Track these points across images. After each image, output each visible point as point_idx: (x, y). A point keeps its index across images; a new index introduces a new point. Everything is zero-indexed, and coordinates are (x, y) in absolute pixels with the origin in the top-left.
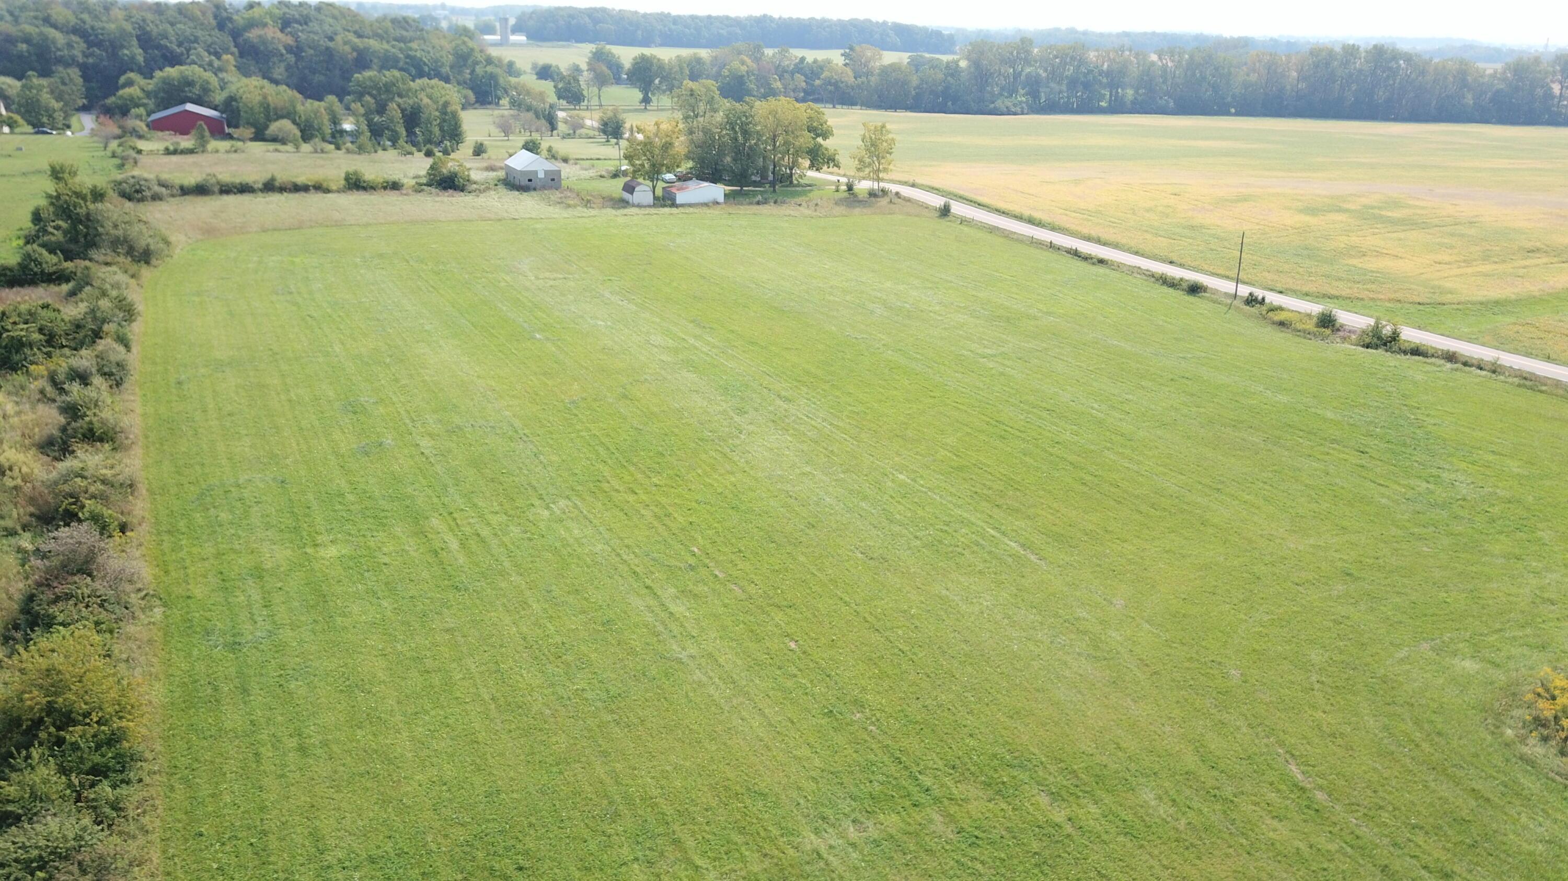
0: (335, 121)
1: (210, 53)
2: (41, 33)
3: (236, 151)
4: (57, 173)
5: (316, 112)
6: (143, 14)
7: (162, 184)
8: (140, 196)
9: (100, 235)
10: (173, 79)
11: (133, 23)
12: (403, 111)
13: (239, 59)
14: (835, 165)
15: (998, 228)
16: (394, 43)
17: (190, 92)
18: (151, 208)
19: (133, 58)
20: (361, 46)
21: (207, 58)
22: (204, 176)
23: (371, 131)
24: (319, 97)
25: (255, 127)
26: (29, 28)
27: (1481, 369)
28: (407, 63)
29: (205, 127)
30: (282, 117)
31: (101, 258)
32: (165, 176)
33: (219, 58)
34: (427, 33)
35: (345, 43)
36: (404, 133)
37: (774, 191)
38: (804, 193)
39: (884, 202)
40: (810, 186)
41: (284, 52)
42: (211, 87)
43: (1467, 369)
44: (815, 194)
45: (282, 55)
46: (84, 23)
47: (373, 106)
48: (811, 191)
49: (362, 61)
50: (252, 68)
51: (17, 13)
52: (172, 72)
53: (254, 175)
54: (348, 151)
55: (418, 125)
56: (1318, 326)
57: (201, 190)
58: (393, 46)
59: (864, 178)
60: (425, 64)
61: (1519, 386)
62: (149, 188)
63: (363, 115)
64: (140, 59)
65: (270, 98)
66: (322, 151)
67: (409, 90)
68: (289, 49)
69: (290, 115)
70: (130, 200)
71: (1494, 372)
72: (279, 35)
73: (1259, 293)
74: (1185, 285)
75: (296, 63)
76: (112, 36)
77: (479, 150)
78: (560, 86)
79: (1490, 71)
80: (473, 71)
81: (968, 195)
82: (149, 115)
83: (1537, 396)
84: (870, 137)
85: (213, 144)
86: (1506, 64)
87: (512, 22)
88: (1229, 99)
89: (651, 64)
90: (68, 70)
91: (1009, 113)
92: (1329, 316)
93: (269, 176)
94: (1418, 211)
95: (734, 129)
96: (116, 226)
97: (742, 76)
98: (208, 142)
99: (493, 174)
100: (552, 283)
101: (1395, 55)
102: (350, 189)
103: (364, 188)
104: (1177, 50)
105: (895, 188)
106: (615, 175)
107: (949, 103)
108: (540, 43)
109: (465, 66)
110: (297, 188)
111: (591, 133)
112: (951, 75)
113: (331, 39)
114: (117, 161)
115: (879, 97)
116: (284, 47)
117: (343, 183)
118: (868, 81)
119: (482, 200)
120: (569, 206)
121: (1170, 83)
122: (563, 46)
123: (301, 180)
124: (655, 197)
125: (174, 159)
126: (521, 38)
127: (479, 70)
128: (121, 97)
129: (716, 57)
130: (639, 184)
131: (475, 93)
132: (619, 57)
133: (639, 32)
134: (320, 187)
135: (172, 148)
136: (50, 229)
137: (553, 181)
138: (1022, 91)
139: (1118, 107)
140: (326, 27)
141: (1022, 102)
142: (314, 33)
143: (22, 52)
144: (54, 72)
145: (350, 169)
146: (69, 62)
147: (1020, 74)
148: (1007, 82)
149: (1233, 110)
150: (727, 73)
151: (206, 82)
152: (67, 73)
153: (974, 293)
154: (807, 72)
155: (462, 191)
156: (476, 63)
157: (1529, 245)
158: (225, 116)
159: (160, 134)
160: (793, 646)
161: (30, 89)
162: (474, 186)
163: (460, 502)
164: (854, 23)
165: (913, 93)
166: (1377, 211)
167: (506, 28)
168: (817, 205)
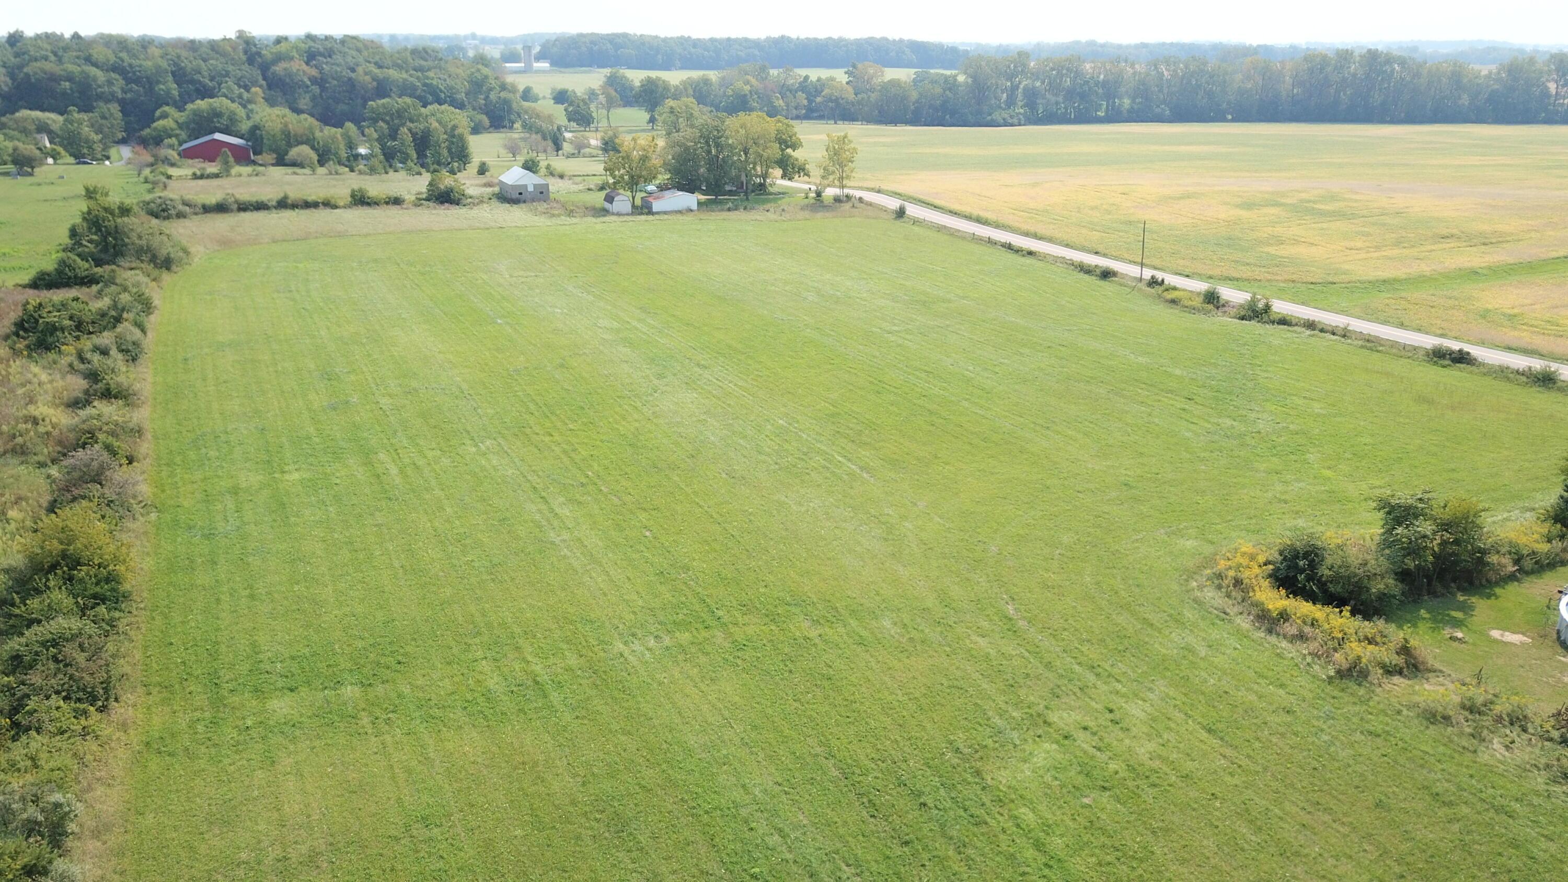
0: (351, 146)
1: (240, 86)
2: (83, 71)
3: (257, 175)
4: (90, 194)
5: (333, 138)
6: (178, 51)
7: (186, 203)
8: (166, 214)
9: (126, 245)
10: (203, 111)
11: (168, 60)
12: (414, 135)
13: (267, 92)
14: (805, 174)
15: (945, 227)
16: (412, 72)
17: (219, 122)
18: (175, 225)
19: (168, 92)
20: (381, 76)
21: (237, 90)
22: (223, 196)
23: (384, 154)
24: (339, 124)
25: (274, 151)
26: (71, 67)
27: (1334, 334)
28: (424, 91)
29: (229, 154)
30: (302, 143)
31: (127, 264)
32: (189, 197)
33: (248, 91)
34: (446, 63)
35: (366, 74)
36: (415, 156)
37: (747, 199)
38: (775, 200)
39: (847, 206)
40: (780, 193)
41: (309, 83)
42: (237, 117)
44: (783, 203)
45: (308, 87)
46: (123, 61)
47: (386, 131)
48: (780, 199)
49: (382, 89)
50: (279, 99)
51: (60, 54)
52: (202, 104)
53: (270, 194)
54: (361, 173)
55: (428, 147)
56: (1204, 302)
57: (221, 208)
58: (411, 76)
59: (829, 186)
60: (441, 91)
61: (1362, 347)
62: (174, 207)
63: (377, 140)
64: (175, 93)
65: (290, 126)
66: (337, 173)
67: (420, 115)
68: (314, 80)
69: (309, 141)
70: (157, 217)
71: (1344, 336)
72: (304, 67)
73: (1159, 275)
74: (1098, 272)
75: (321, 94)
76: (149, 72)
77: (482, 170)
78: (571, 109)
79: (1484, 72)
80: (487, 97)
81: (921, 197)
82: (180, 144)
83: (1376, 356)
84: (834, 148)
85: (237, 169)
86: (1500, 65)
87: (537, 49)
88: (1224, 105)
89: (657, 86)
90: (110, 106)
91: (1006, 124)
92: (1213, 293)
93: (282, 195)
94: (1351, 204)
95: (707, 143)
96: (140, 237)
97: (745, 95)
98: (232, 167)
99: (490, 190)
100: (524, 280)
101: (1389, 59)
102: (355, 204)
103: (369, 204)
104: (1172, 59)
105: (858, 194)
106: (602, 188)
107: (948, 117)
108: (562, 70)
109: (480, 92)
110: (308, 205)
111: (595, 152)
112: (950, 89)
113: (353, 70)
114: (149, 186)
115: (880, 112)
116: (310, 79)
117: (350, 199)
118: (869, 97)
119: (475, 212)
120: (553, 215)
121: (1165, 91)
122: (585, 72)
123: (311, 198)
124: (633, 206)
125: (201, 182)
126: (545, 65)
127: (493, 96)
128: (155, 129)
129: (723, 78)
130: (618, 194)
131: (489, 118)
132: (632, 81)
133: (660, 57)
134: (328, 204)
135: (198, 173)
136: (85, 243)
137: (542, 194)
138: (1020, 104)
139: (1114, 117)
140: (349, 59)
141: (1020, 113)
142: (338, 65)
143: (65, 89)
144: (94, 108)
145: (356, 187)
146: (109, 98)
147: (1017, 87)
148: (1005, 95)
149: (1230, 117)
150: (731, 93)
151: (234, 113)
152: (109, 109)
153: (902, 282)
154: (811, 90)
155: (458, 204)
156: (491, 89)
157: (1445, 232)
158: (250, 143)
159: (190, 161)
160: (648, 534)
161: (71, 122)
162: (470, 200)
163: (405, 442)
164: (870, 41)
165: (912, 107)
166: (1311, 205)
167: (530, 56)
168: (783, 210)
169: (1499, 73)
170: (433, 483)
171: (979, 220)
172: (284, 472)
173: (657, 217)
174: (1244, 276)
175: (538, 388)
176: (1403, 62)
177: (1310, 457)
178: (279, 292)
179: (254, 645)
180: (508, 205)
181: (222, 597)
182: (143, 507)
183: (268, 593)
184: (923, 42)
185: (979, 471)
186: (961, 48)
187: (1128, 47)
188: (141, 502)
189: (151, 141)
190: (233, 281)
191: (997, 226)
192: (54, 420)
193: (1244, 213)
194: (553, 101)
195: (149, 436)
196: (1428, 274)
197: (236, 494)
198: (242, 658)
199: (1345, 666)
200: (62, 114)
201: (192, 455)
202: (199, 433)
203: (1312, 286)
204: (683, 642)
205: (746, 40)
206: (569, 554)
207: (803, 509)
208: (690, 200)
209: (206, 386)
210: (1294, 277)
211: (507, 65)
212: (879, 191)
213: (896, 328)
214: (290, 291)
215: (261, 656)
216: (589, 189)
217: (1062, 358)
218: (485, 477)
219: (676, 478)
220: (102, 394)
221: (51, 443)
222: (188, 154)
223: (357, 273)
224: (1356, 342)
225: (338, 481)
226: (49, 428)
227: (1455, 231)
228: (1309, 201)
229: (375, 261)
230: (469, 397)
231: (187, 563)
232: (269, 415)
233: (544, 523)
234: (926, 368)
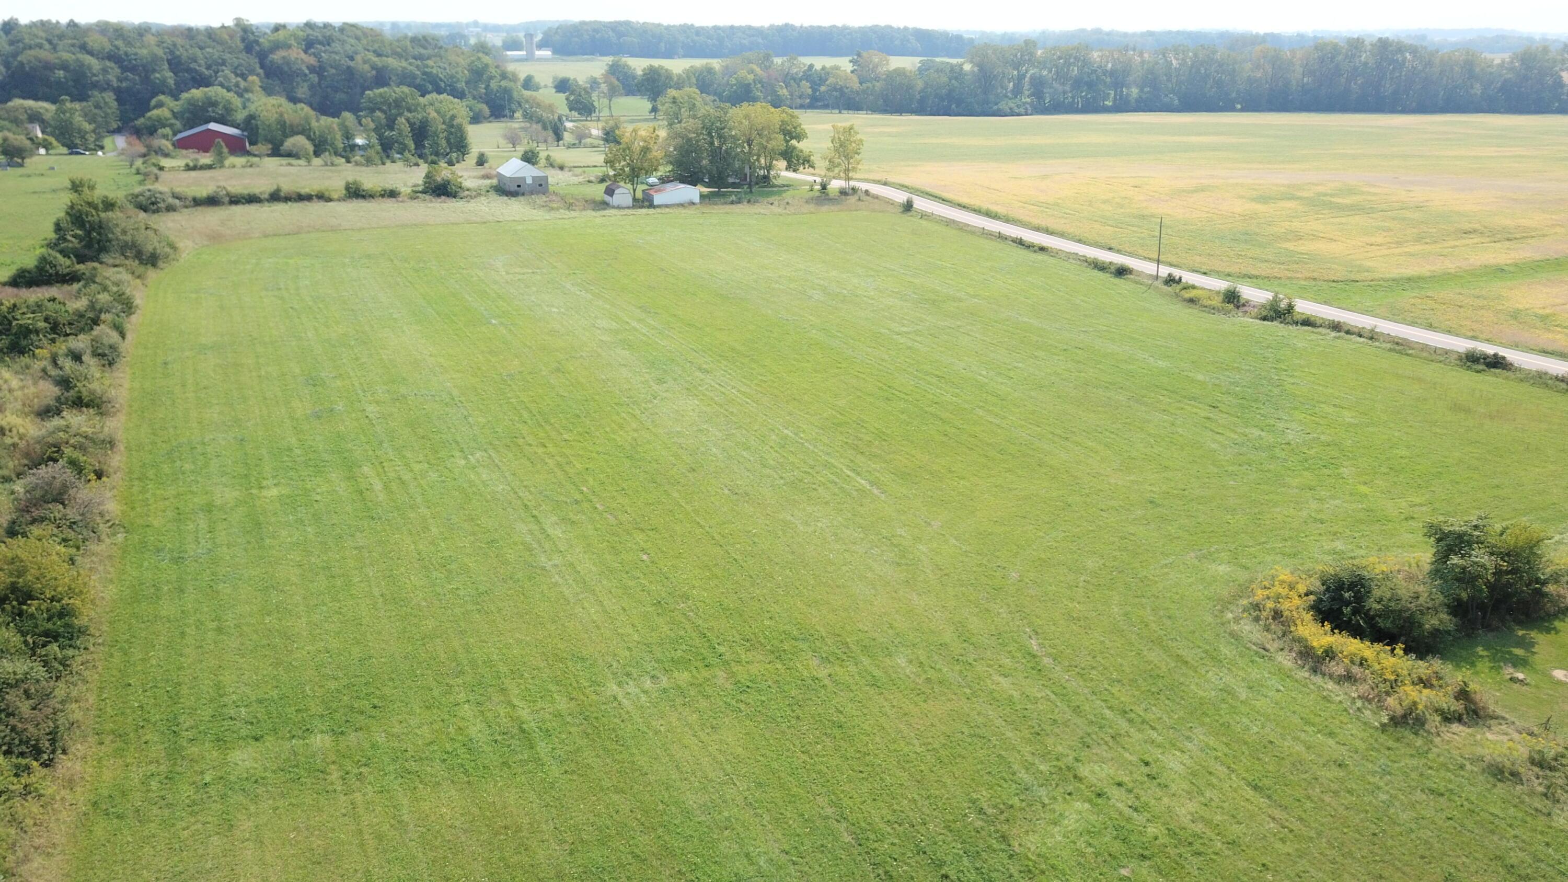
0: (348, 136)
1: (237, 75)
2: (78, 59)
3: (251, 166)
4: (76, 187)
5: (330, 128)
6: (177, 41)
7: (176, 196)
8: (155, 207)
9: (109, 241)
10: (198, 100)
11: (164, 48)
12: (412, 125)
13: (266, 80)
14: (810, 166)
15: (954, 221)
16: (411, 60)
17: (213, 112)
18: (164, 218)
19: (164, 81)
20: (380, 64)
21: (234, 79)
22: (215, 188)
23: (382, 145)
24: (336, 114)
25: (270, 142)
26: (66, 56)
27: (1360, 336)
28: (424, 80)
29: (223, 144)
30: (298, 133)
31: (111, 261)
32: (177, 190)
33: (245, 80)
34: (446, 51)
35: (365, 62)
36: (413, 146)
37: (751, 192)
38: (779, 193)
39: (852, 199)
40: (784, 186)
41: (307, 72)
42: (233, 107)
43: (1349, 336)
44: (788, 195)
45: (306, 75)
46: (118, 49)
47: (384, 121)
48: (785, 191)
49: (381, 78)
50: (277, 88)
51: (55, 41)
52: (197, 93)
53: (263, 187)
54: (357, 164)
55: (426, 138)
56: (1224, 302)
57: (212, 201)
58: (410, 64)
59: (834, 178)
60: (441, 80)
61: (1390, 350)
62: (164, 200)
63: (374, 130)
64: (171, 82)
65: (286, 116)
66: (332, 164)
67: (418, 105)
68: (312, 69)
69: (305, 131)
70: (145, 211)
71: (1371, 338)
72: (303, 56)
73: (1177, 273)
74: (1113, 268)
75: (319, 83)
76: (145, 61)
77: (481, 161)
78: (572, 98)
79: (1497, 61)
80: (488, 86)
81: (929, 190)
82: (175, 134)
83: (1405, 359)
84: (839, 138)
85: (232, 160)
86: (1514, 54)
87: (539, 37)
88: (1234, 95)
89: (659, 75)
90: (103, 95)
91: (1013, 114)
92: (1234, 292)
93: (275, 187)
94: (1369, 198)
95: (710, 134)
96: (124, 232)
97: (749, 84)
98: (226, 158)
99: (488, 182)
100: (520, 277)
101: (1400, 48)
102: (350, 197)
103: (364, 197)
104: (1182, 48)
105: (864, 186)
106: (602, 180)
107: (953, 106)
108: (564, 58)
109: (480, 80)
110: (301, 198)
111: (596, 142)
112: (956, 79)
113: (352, 59)
114: (140, 177)
115: (885, 101)
116: (308, 67)
117: (344, 192)
118: (874, 86)
119: (472, 205)
120: (552, 209)
121: (1174, 80)
122: (588, 60)
123: (305, 191)
124: (635, 199)
125: (193, 174)
126: (546, 53)
127: (493, 85)
128: (150, 118)
129: (727, 67)
130: (619, 187)
131: (490, 107)
132: (634, 69)
133: (662, 45)
134: (322, 197)
135: (191, 164)
136: (69, 238)
137: (541, 186)
138: (1027, 93)
139: (1122, 106)
140: (348, 47)
141: (1026, 103)
142: (336, 53)
143: (60, 78)
144: (89, 97)
145: (351, 179)
146: (105, 87)
147: (1024, 76)
148: (1011, 84)
149: (1239, 106)
150: (733, 81)
151: (229, 102)
152: (103, 98)
153: (911, 279)
154: (816, 79)
155: (455, 197)
156: (491, 78)
157: (1467, 227)
158: (246, 133)
159: (184, 152)
160: (645, 557)
161: (64, 112)
162: (467, 193)
163: (391, 454)
164: (874, 30)
165: (918, 97)
166: (1328, 198)
167: (532, 44)
168: (788, 203)
169: (1512, 62)
170: (419, 500)
171: (988, 214)
172: (262, 488)
173: (658, 210)
174: (1264, 273)
175: (532, 394)
176: (1414, 51)
177: (1345, 471)
178: (267, 290)
179: (218, 686)
180: (506, 198)
181: (188, 630)
182: (110, 527)
183: (237, 626)
184: (927, 31)
185: (996, 486)
186: (966, 36)
187: (1134, 35)
188: (108, 521)
189: (145, 131)
190: (220, 278)
191: (1007, 220)
192: (22, 430)
193: (1260, 207)
194: (554, 90)
195: (122, 447)
196: (1453, 271)
197: (210, 512)
198: (205, 701)
199: (1400, 711)
200: (54, 102)
201: (166, 468)
202: (174, 444)
203: (1334, 284)
204: (681, 683)
205: (750, 28)
206: (561, 581)
207: (810, 530)
208: (692, 193)
209: (184, 393)
210: (1315, 275)
211: (509, 53)
212: (885, 184)
213: (905, 329)
214: (280, 289)
215: (225, 700)
216: (589, 182)
217: (1079, 362)
218: (474, 493)
219: (675, 495)
220: (74, 403)
221: (18, 456)
222: (182, 144)
223: (349, 270)
224: (1384, 345)
225: (318, 498)
226: (16, 440)
227: (1477, 226)
228: (1326, 195)
229: (369, 256)
230: (460, 404)
231: (152, 590)
232: (249, 424)
233: (535, 546)
234: (937, 373)
